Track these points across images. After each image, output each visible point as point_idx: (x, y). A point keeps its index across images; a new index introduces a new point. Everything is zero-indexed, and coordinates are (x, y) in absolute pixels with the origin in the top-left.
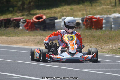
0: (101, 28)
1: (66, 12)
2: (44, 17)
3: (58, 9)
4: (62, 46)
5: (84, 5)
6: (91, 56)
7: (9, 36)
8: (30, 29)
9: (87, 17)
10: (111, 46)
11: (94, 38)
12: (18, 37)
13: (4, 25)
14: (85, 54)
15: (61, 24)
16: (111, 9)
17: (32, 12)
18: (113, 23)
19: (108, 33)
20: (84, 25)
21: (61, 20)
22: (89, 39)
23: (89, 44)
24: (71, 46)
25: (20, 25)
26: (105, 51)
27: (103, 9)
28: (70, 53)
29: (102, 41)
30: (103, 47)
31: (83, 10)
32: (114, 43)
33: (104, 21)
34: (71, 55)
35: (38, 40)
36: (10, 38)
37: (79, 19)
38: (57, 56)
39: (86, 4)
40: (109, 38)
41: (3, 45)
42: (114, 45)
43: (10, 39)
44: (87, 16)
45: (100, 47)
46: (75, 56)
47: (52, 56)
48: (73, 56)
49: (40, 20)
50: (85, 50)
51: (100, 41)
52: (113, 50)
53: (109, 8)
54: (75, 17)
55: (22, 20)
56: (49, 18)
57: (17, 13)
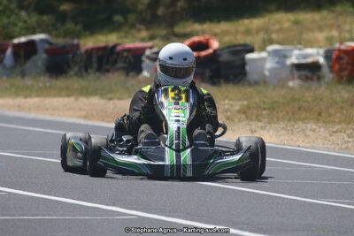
1: (280, 30)
2: (215, 44)
3: (256, 22)
5: (333, 11)
7: (110, 96)
9: (343, 47)
13: (95, 65)
15: (263, 68)
17: (179, 29)
20: (331, 68)
21: (264, 54)
22: (345, 112)
23: (344, 125)
25: (144, 65)
31: (331, 26)
36: (111, 102)
37: (318, 54)
39: (339, 8)
41: (90, 123)
43: (112, 106)
44: (341, 43)
49: (203, 53)
50: (333, 144)
54: (306, 47)
55: (148, 52)
56: (228, 47)
57: (133, 31)
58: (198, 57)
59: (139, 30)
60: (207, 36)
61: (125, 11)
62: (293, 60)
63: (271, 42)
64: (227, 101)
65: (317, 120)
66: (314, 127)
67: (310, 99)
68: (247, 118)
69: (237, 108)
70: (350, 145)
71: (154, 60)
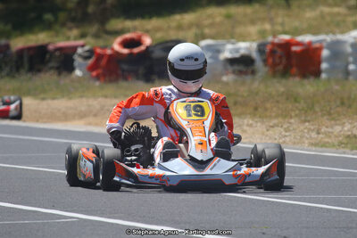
0: (317, 73)
1: (212, 25)
2: (147, 41)
3: (188, 18)
4: (165, 139)
6: (262, 170)
7: (42, 96)
8: (104, 75)
9: (276, 41)
10: (347, 127)
11: (297, 105)
12: (70, 98)
13: (26, 66)
14: (242, 164)
16: (346, 15)
18: (351, 59)
19: (337, 87)
20: (265, 61)
22: (281, 106)
23: (280, 119)
24: (196, 138)
25: (76, 64)
27: (322, 16)
28: (193, 161)
29: (320, 114)
30: (324, 129)
31: (263, 20)
33: (325, 53)
34: (194, 167)
36: (45, 103)
38: (150, 171)
40: (343, 103)
44: (274, 36)
45: (313, 131)
46: (207, 171)
47: (135, 170)
48: (204, 168)
49: (136, 50)
50: (270, 138)
51: (315, 112)
53: (339, 14)
54: (239, 40)
55: (80, 51)
56: (161, 44)
57: (65, 30)
58: (131, 54)
59: (70, 29)
60: (139, 33)
61: (55, 10)
62: (227, 54)
63: (204, 37)
65: (253, 115)
66: (251, 122)
67: (245, 94)
70: (288, 139)
71: (86, 58)
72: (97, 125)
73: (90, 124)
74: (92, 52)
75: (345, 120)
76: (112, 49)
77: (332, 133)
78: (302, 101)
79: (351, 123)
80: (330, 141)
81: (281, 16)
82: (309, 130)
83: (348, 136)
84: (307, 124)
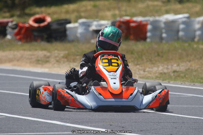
0: (145, 38)
1: (86, 11)
2: (49, 19)
3: (72, 7)
8: (24, 38)
9: (122, 20)
10: (161, 68)
11: (133, 55)
12: (4, 51)
15: (76, 32)
16: (161, 6)
17: (27, 11)
18: (164, 31)
19: (156, 46)
21: (76, 25)
25: (8, 32)
26: (150, 77)
27: (148, 7)
29: (145, 61)
30: (147, 69)
31: (114, 8)
32: (165, 63)
33: (149, 27)
35: (38, 57)
37: (108, 24)
40: (158, 55)
42: (166, 66)
45: (141, 70)
49: (42, 25)
51: (143, 60)
52: (164, 75)
53: (157, 6)
54: (101, 20)
55: (10, 24)
56: (56, 21)
57: (1, 13)
58: (39, 27)
59: (5, 12)
60: (44, 15)
62: (93, 28)
63: (81, 17)
64: (56, 51)
68: (68, 61)
69: (62, 55)
71: (14, 29)
72: (19, 66)
73: (14, 65)
74: (17, 25)
75: (159, 64)
76: (29, 24)
77: (152, 71)
78: (136, 54)
79: (163, 66)
80: (150, 75)
81: (124, 6)
82: (139, 69)
83: (161, 73)
84: (138, 66)
